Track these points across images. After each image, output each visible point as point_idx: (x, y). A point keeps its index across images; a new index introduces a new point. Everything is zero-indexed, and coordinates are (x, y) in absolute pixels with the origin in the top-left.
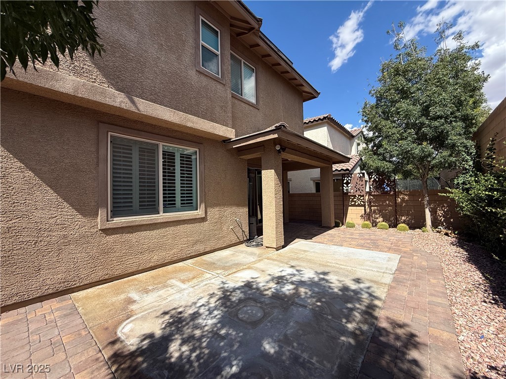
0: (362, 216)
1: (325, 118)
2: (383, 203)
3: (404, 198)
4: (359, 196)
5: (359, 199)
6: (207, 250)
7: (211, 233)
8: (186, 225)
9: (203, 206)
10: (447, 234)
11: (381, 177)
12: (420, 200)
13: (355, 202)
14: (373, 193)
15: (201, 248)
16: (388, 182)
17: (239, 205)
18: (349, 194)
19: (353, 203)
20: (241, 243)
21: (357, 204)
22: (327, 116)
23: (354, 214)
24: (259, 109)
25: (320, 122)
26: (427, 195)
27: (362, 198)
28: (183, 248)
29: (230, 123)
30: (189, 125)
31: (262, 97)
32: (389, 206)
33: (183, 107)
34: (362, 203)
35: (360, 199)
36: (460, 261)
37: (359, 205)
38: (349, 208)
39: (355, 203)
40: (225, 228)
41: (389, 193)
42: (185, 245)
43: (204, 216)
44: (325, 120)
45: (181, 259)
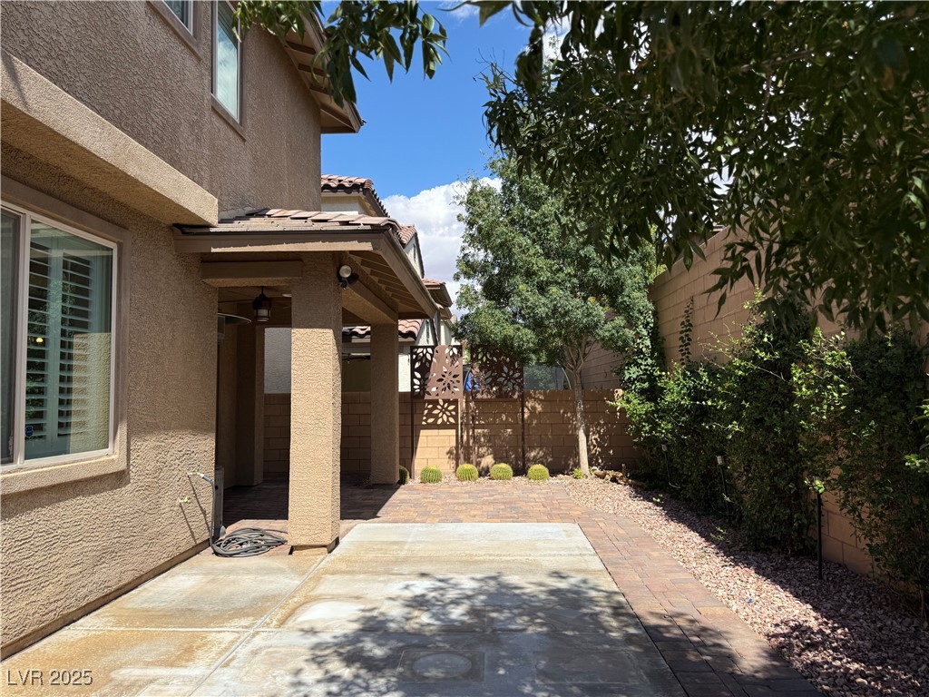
0: (450, 452)
1: (356, 187)
2: (495, 420)
3: (534, 408)
4: (445, 401)
5: (444, 410)
6: (127, 579)
7: (135, 522)
8: (80, 499)
9: (123, 430)
10: (614, 480)
11: (495, 359)
12: (562, 411)
13: (436, 417)
14: (479, 396)
15: (111, 575)
16: (509, 371)
17: (197, 428)
18: (427, 397)
19: (431, 420)
20: (196, 550)
21: (440, 422)
22: (363, 184)
23: (433, 447)
24: (244, 140)
25: (341, 194)
26: (581, 402)
27: (451, 407)
28: (71, 580)
29: (206, 175)
30: (133, 171)
31: (252, 107)
32: (507, 425)
33: (117, 112)
34: (452, 420)
35: (446, 409)
36: (662, 521)
37: (444, 426)
38: (423, 433)
39: (436, 421)
40: (165, 507)
41: (511, 397)
42: (76, 570)
43: (123, 466)
44: (354, 194)
45: (64, 617)
